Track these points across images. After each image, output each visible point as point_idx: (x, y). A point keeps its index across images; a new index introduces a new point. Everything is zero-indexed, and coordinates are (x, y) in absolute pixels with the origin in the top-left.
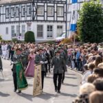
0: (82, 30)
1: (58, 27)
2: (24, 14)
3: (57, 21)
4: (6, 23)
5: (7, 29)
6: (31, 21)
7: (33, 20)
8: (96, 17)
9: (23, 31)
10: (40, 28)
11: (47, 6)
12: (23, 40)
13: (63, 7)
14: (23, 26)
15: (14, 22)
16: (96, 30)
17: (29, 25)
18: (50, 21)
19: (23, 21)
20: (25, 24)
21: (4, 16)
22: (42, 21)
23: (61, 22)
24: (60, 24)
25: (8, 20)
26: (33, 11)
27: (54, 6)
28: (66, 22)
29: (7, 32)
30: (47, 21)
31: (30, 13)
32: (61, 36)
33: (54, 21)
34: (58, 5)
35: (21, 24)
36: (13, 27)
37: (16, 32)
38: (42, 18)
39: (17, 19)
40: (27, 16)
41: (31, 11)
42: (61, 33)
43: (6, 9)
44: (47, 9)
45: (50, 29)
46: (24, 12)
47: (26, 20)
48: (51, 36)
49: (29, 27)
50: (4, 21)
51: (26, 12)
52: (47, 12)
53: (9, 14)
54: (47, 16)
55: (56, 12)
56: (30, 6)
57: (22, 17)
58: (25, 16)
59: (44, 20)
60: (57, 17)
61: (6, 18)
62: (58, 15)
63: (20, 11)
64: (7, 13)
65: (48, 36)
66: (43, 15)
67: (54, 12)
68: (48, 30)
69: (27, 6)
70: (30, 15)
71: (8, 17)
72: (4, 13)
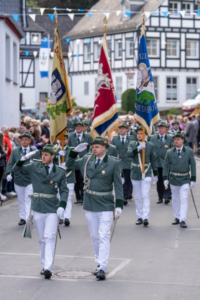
1: (189, 81)
2: (120, 55)
3: (187, 69)
4: (84, 72)
5: (86, 84)
6: (133, 68)
9: (119, 88)
11: (167, 38)
13: (199, 40)
14: (119, 79)
17: (130, 76)
18: (172, 69)
19: (119, 69)
20: (122, 74)
21: (81, 58)
22: (155, 68)
23: (195, 69)
24: (191, 74)
25: (87, 67)
27: (180, 39)
29: (86, 92)
30: (165, 68)
31: (132, 52)
32: (194, 98)
33: (180, 68)
34: (189, 36)
35: (115, 75)
38: (156, 63)
40: (126, 59)
41: (134, 49)
42: (195, 93)
43: (84, 44)
44: (166, 45)
45: (172, 85)
46: (120, 51)
47: (124, 66)
48: (175, 97)
49: (129, 80)
50: (81, 69)
51: (125, 50)
52: (165, 50)
53: (91, 54)
54: (166, 59)
55: (185, 50)
56: (133, 38)
57: (115, 60)
58: (121, 60)
59: (160, 67)
60: (186, 59)
61: (85, 63)
62: (188, 57)
63: (113, 49)
64: (86, 53)
65: (168, 99)
66: (158, 56)
67: (181, 50)
68: (168, 87)
69: (126, 39)
70: (132, 56)
71: (89, 61)
72: (81, 53)
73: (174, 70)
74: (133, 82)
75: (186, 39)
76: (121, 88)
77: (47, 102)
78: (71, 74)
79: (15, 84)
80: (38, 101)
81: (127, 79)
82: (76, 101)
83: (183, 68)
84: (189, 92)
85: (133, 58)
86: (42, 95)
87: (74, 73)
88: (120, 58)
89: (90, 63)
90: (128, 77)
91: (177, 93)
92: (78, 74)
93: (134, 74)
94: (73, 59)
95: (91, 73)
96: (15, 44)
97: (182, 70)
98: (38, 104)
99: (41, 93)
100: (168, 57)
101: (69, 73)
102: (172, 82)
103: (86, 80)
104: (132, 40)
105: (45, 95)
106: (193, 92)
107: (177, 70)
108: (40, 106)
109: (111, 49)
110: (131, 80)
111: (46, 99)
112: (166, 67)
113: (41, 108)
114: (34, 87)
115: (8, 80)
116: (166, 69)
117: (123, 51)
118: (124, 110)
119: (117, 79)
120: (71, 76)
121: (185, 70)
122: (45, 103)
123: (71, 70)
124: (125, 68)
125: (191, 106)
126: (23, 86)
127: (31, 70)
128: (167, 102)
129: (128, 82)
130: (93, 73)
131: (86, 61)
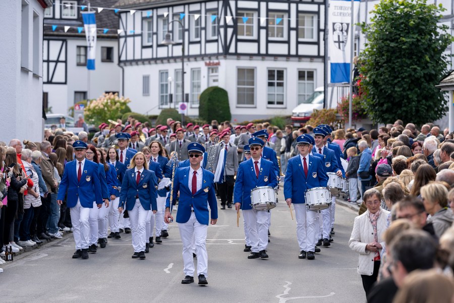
0: (375, 84)
1: (301, 75)
2: (198, 35)
3: (299, 57)
4: (143, 61)
5: (146, 79)
6: (217, 55)
7: (226, 52)
8: (415, 44)
9: (196, 86)
10: (246, 76)
11: (268, 11)
12: (196, 112)
13: (318, 13)
14: (196, 72)
15: (168, 59)
16: (415, 82)
17: (213, 68)
18: (276, 56)
19: (195, 57)
20: (201, 64)
21: (138, 39)
22: (251, 56)
23: (311, 58)
24: (306, 65)
25: (147, 54)
26: (226, 26)
27: (288, 11)
28: (324, 59)
29: (146, 91)
31: (216, 31)
32: (310, 101)
33: (288, 56)
34: (302, 7)
35: (189, 66)
36: (163, 74)
37: (172, 90)
38: (252, 48)
39: (177, 51)
40: (207, 41)
41: (219, 27)
42: (311, 94)
43: (143, 19)
44: (267, 21)
45: (276, 81)
46: (197, 30)
47: (203, 52)
48: (281, 101)
49: (211, 74)
50: (138, 57)
51: (205, 28)
52: (266, 28)
53: (154, 34)
54: (268, 42)
55: (296, 29)
56: (217, 9)
57: (190, 43)
58: (199, 42)
59: (259, 54)
60: (298, 43)
61: (143, 47)
62: (300, 40)
63: (186, 27)
64: (146, 32)
65: (270, 103)
66: (255, 37)
67: (290, 29)
68: (270, 84)
69: (207, 11)
70: (215, 38)
71: (150, 44)
72: (138, 31)
73: (279, 58)
74: (217, 76)
75: (298, 12)
76: (199, 87)
77: (85, 105)
78: (122, 64)
79: (36, 76)
80: (72, 105)
81: (208, 73)
82: (129, 105)
83: (293, 56)
84: (302, 93)
85: (217, 41)
86: (78, 95)
87: (127, 62)
88: (198, 39)
89: (151, 47)
90: (209, 68)
91: (285, 94)
92: (134, 63)
93: (218, 64)
94: (126, 41)
95: (152, 62)
96: (36, 16)
97: (291, 59)
98: (72, 109)
99: (76, 92)
100: (270, 39)
101: (120, 61)
102: (276, 77)
103: (146, 73)
104: (216, 12)
105: (82, 95)
106: (308, 93)
107: (285, 59)
108: (75, 111)
109: (184, 27)
110: (214, 74)
111: (84, 102)
112: (267, 55)
113: (75, 115)
114: (65, 83)
115: (24, 70)
116: (267, 58)
117: (202, 29)
118: (204, 119)
119: (193, 71)
120: (122, 67)
121: (297, 59)
122: (82, 108)
123: (123, 58)
124: (206, 55)
125: (305, 113)
126: (49, 82)
127: (62, 58)
128: (268, 108)
129: (208, 76)
130: (156, 63)
131: (146, 43)
